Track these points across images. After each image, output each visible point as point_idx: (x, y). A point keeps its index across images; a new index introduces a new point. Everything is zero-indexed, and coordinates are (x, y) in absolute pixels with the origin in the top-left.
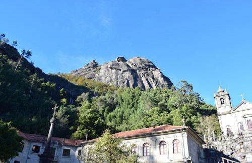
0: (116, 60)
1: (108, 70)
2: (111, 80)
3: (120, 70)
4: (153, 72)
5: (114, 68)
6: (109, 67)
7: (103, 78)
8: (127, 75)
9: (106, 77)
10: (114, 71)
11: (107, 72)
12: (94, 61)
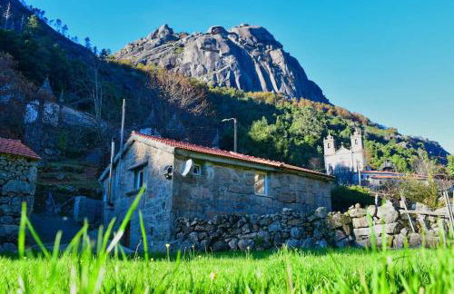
0: (210, 31)
1: (199, 53)
2: (205, 71)
3: (218, 52)
4: (271, 53)
5: (208, 50)
6: (199, 46)
7: (192, 67)
8: (230, 60)
9: (196, 66)
10: (208, 53)
11: (196, 56)
12: (166, 27)
